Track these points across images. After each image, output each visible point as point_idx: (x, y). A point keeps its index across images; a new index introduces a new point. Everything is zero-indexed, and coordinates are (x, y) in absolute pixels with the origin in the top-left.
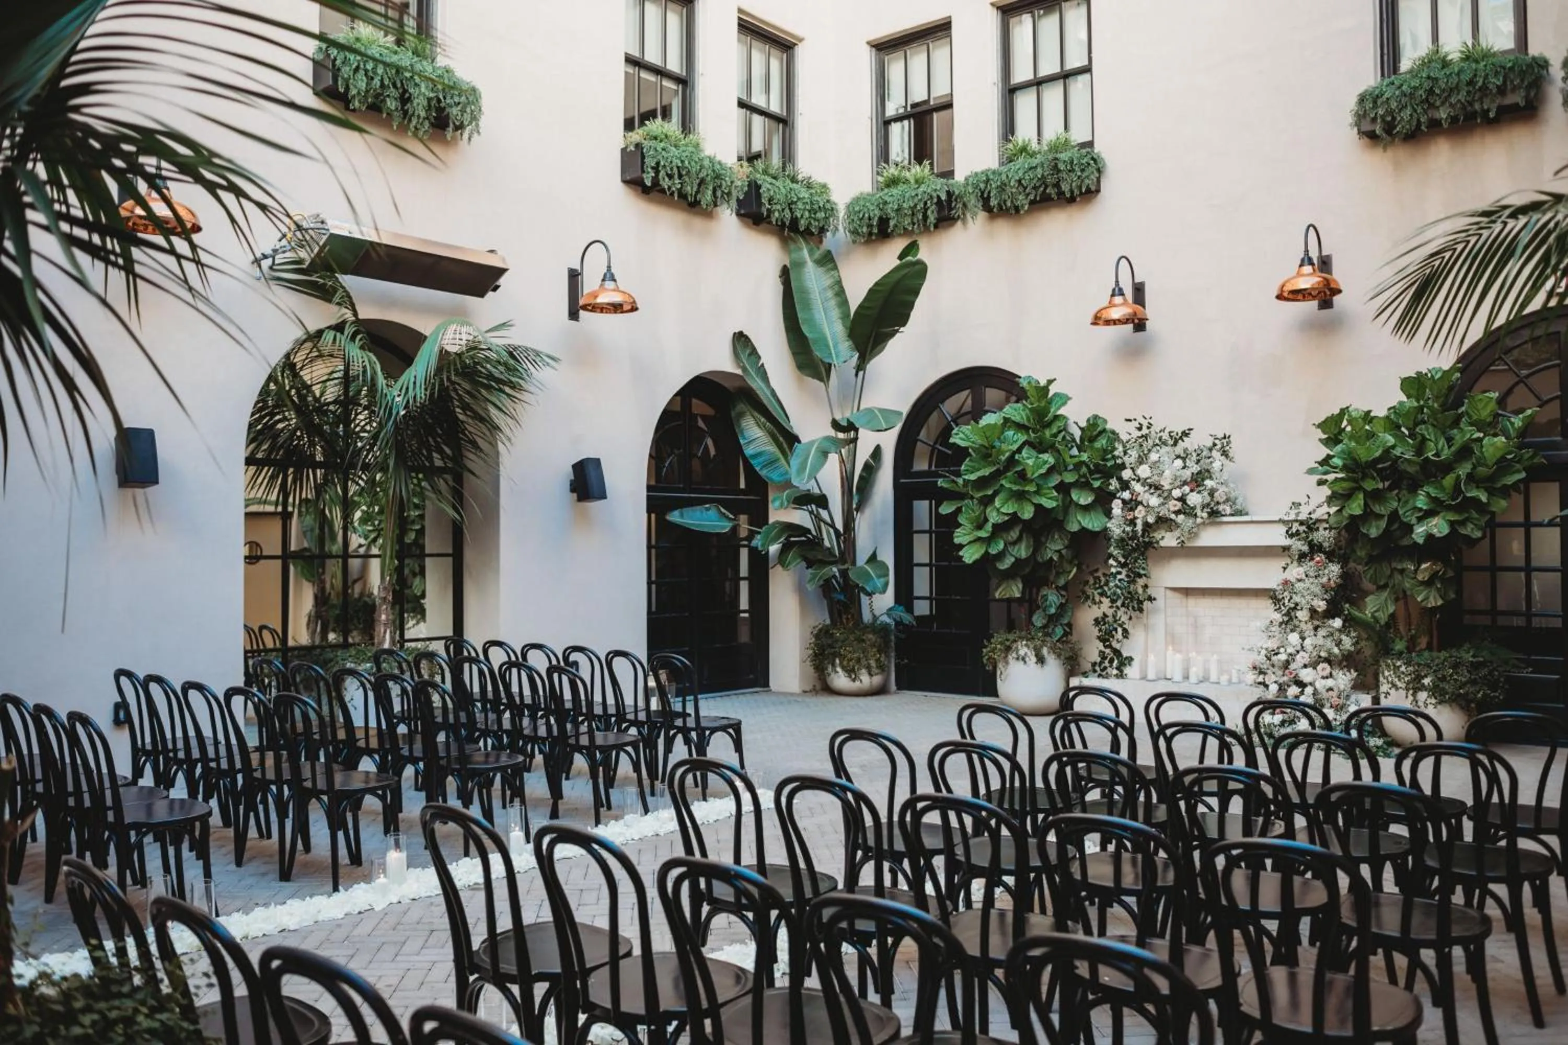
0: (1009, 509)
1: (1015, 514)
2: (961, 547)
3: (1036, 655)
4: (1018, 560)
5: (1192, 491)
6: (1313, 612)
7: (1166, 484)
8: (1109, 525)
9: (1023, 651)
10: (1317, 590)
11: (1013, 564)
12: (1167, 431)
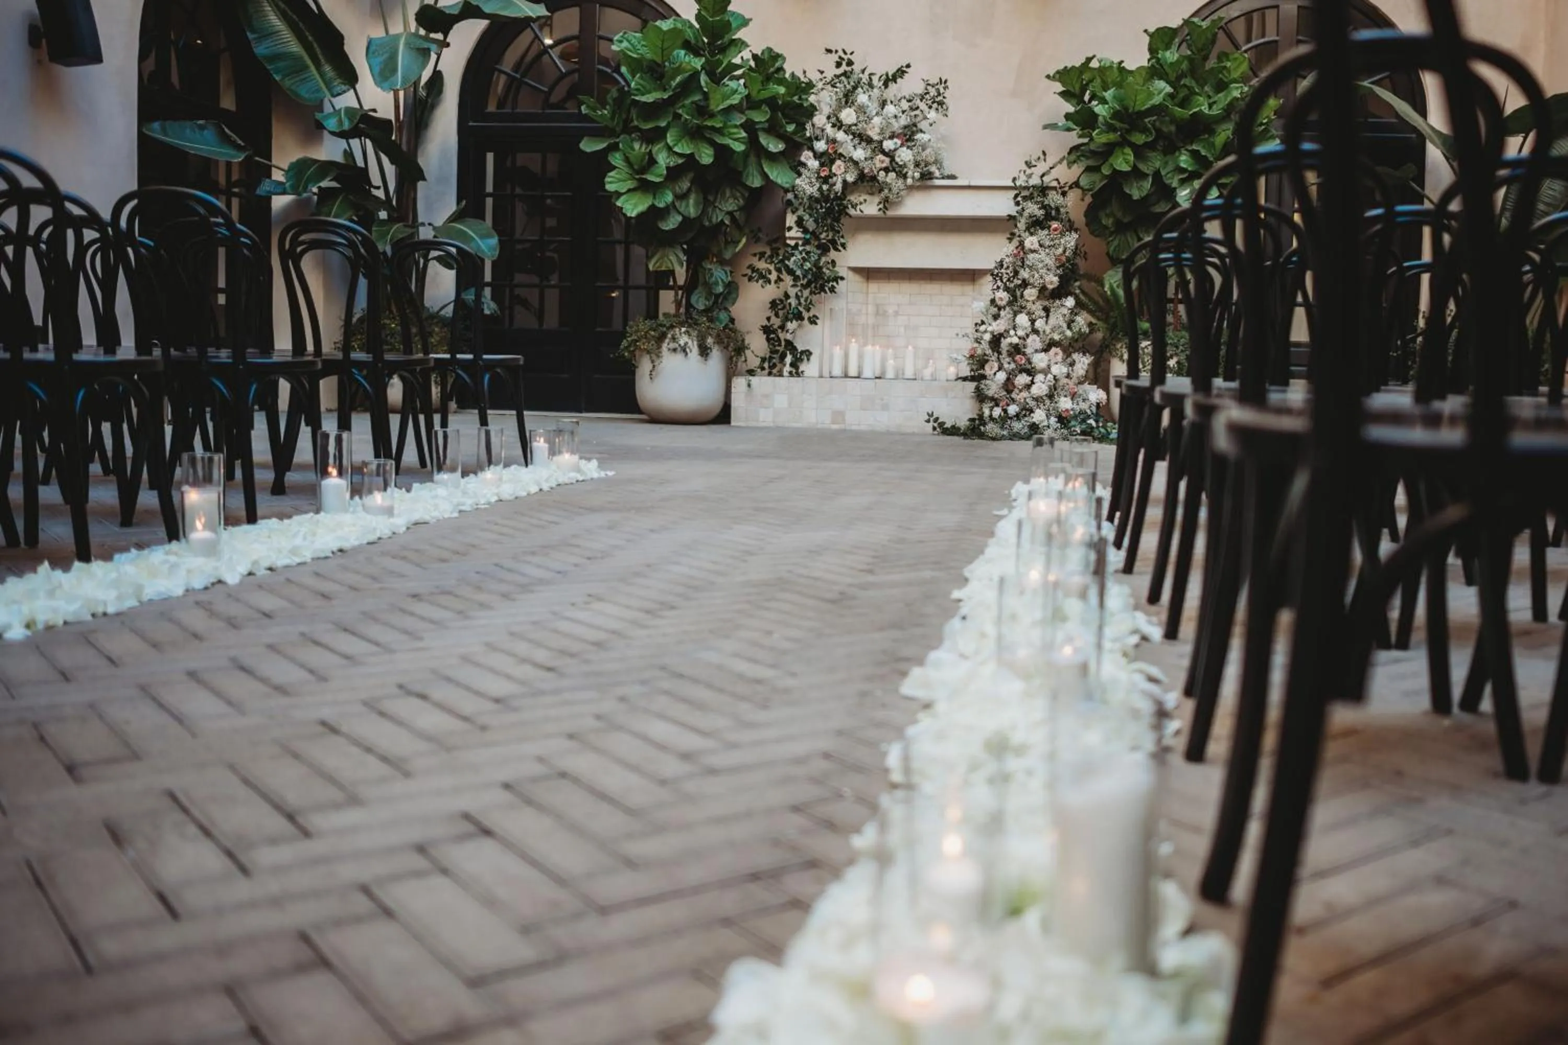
0: (684, 148)
1: (692, 155)
2: (618, 194)
3: (700, 346)
4: (686, 220)
5: (902, 145)
6: (1043, 289)
7: (874, 134)
8: (798, 181)
9: (684, 339)
10: (1050, 262)
11: (681, 223)
12: (867, 73)
